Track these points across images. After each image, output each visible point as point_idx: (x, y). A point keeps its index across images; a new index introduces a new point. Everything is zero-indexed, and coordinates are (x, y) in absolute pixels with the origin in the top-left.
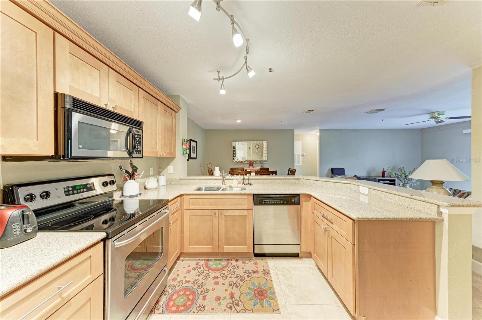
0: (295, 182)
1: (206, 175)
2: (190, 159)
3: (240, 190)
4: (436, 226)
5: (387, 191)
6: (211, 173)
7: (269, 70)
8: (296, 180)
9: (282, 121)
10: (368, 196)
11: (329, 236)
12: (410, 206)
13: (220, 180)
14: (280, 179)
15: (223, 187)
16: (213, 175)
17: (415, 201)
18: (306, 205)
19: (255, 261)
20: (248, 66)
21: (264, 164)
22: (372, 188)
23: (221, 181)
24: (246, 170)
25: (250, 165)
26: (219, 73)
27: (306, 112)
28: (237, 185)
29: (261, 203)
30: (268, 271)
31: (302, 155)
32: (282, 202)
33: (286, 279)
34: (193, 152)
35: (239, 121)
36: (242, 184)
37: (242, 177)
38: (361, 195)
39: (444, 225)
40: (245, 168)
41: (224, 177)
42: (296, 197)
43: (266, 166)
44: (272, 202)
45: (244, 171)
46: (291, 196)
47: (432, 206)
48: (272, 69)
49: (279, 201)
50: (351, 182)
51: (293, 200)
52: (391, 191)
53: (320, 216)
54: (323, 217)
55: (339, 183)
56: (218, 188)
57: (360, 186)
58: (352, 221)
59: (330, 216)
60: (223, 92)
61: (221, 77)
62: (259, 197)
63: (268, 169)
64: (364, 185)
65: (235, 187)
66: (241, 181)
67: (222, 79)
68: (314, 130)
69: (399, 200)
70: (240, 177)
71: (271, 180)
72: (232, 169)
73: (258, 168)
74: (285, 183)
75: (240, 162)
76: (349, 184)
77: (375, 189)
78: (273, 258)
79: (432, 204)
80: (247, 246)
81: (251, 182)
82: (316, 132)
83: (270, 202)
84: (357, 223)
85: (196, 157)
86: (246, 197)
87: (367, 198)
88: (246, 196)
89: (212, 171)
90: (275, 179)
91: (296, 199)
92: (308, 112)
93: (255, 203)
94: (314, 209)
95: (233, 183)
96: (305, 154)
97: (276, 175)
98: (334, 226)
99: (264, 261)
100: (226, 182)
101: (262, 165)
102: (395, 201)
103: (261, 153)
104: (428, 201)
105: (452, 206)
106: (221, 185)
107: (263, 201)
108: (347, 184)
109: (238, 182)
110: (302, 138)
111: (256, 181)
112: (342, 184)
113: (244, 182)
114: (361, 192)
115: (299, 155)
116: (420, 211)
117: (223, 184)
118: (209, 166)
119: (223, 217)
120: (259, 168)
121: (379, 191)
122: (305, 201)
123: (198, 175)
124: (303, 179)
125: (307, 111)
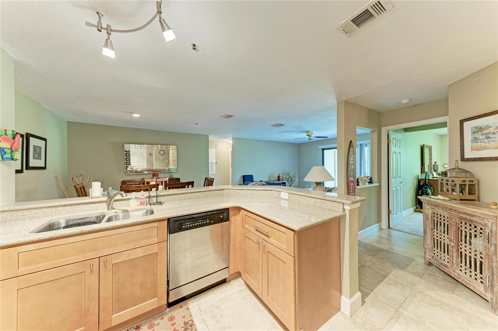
0: (218, 193)
1: (71, 196)
2: (27, 169)
3: (143, 215)
4: (341, 221)
5: (305, 195)
6: (82, 192)
7: (192, 47)
8: (220, 191)
9: (197, 124)
10: (288, 201)
11: (264, 251)
12: (322, 206)
13: (102, 204)
14: (201, 192)
15: (111, 213)
16: (86, 196)
17: (327, 201)
18: (235, 220)
19: (170, 315)
20: (163, 19)
21: (174, 174)
22: (292, 193)
23: (104, 205)
24: (148, 183)
25: (154, 175)
26: (100, 18)
27: (225, 117)
28: (137, 208)
29: (180, 229)
30: (191, 322)
31: (216, 163)
32: (208, 222)
33: (216, 321)
34: (36, 156)
35: (136, 115)
36: (147, 205)
37: (146, 194)
38: (282, 200)
39: (346, 219)
40: (146, 180)
41: (110, 198)
42: (225, 212)
43: (175, 176)
44: (196, 224)
45: (146, 184)
46: (219, 211)
47: (339, 204)
48: (197, 46)
49: (205, 221)
50: (273, 189)
51: (221, 216)
52: (308, 194)
53: (253, 230)
54: (257, 230)
55: (262, 191)
56: (97, 217)
57: (281, 192)
58: (293, 232)
59: (266, 229)
60: (108, 53)
61: (104, 26)
62: (178, 221)
63: (179, 179)
64: (285, 191)
65: (133, 211)
66: (144, 200)
67: (107, 29)
68: (226, 137)
69: (314, 202)
70: (143, 194)
71: (189, 195)
72: (124, 183)
73: (166, 179)
74: (207, 196)
75: (137, 171)
76: (270, 190)
77: (294, 193)
78: (195, 296)
79: (339, 203)
80: (157, 298)
81: (161, 199)
82: (229, 140)
83: (193, 225)
84: (297, 234)
85: (44, 166)
86: (156, 224)
87: (287, 202)
88: (157, 222)
89: (83, 187)
90: (195, 192)
91: (225, 214)
92: (227, 117)
93: (171, 231)
94: (244, 222)
95: (129, 206)
96: (218, 162)
97: (192, 187)
98: (271, 240)
99: (184, 308)
100: (115, 204)
101: (170, 175)
102: (311, 203)
103: (167, 161)
104: (337, 201)
105: (353, 203)
106: (105, 211)
107: (183, 226)
108: (269, 190)
109: (139, 203)
110: (216, 146)
111: (168, 197)
112: (265, 191)
113: (150, 200)
114: (282, 197)
115: (213, 163)
116: (331, 210)
117: (109, 209)
118: (79, 181)
119: (110, 267)
120: (168, 179)
121: (297, 196)
122: (234, 215)
123: (50, 198)
124: (228, 189)
125: (226, 115)
